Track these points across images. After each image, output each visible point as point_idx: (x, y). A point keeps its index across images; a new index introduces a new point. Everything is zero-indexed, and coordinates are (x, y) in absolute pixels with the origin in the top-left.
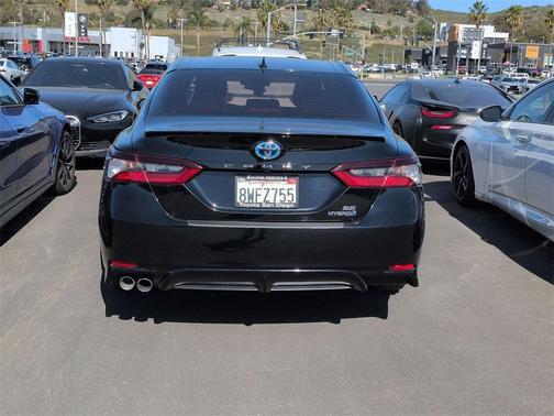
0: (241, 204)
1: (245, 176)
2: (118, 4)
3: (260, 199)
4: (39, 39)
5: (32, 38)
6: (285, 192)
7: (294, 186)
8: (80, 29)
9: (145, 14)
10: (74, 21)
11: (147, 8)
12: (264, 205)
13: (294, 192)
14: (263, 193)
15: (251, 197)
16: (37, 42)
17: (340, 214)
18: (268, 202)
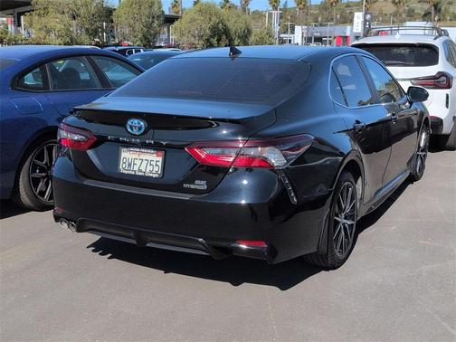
0: (122, 171)
1: (127, 147)
2: (419, 2)
3: (136, 168)
4: (348, 34)
5: (343, 35)
6: (154, 163)
7: (160, 159)
8: (365, 24)
9: (435, 8)
10: (361, 19)
11: (438, 4)
12: (137, 174)
13: (160, 164)
14: (138, 162)
15: (130, 165)
16: (346, 37)
17: (192, 186)
18: (140, 171)
